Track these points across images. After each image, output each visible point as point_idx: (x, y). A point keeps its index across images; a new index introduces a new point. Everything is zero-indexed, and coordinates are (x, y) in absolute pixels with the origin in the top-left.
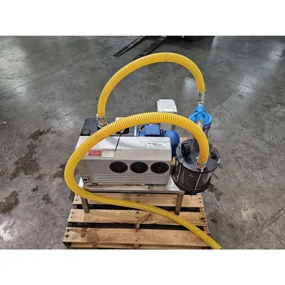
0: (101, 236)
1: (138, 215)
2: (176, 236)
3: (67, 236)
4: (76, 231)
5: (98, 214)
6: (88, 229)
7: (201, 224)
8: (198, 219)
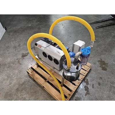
0: (35, 76)
1: (49, 78)
2: (55, 92)
3: (28, 70)
4: (31, 70)
5: (40, 70)
6: (34, 72)
7: (67, 95)
8: (68, 93)
